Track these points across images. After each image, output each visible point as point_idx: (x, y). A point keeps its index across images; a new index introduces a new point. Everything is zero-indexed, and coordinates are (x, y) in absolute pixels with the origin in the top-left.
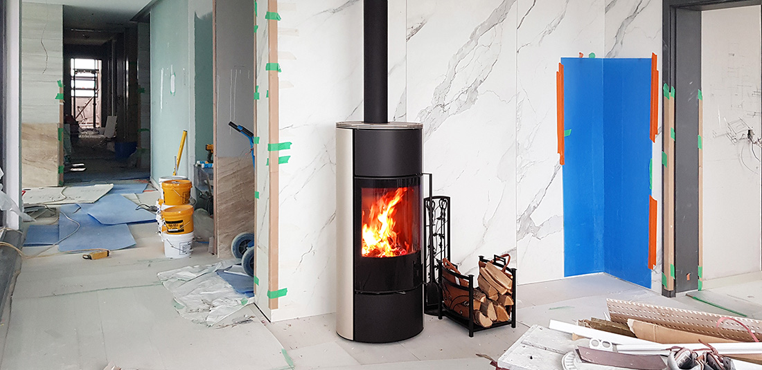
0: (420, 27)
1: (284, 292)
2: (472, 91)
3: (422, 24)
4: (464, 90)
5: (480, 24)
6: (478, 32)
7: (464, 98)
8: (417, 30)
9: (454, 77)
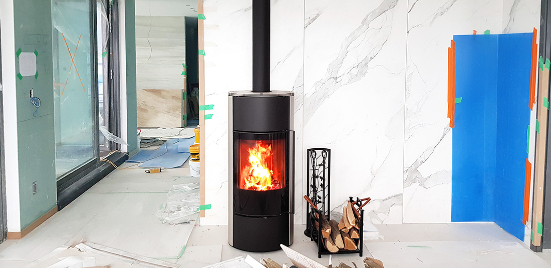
0: (316, 17)
1: (209, 207)
2: (363, 66)
3: (318, 15)
4: (355, 66)
5: (371, 11)
6: (368, 19)
7: (355, 71)
8: (314, 20)
9: (346, 55)
